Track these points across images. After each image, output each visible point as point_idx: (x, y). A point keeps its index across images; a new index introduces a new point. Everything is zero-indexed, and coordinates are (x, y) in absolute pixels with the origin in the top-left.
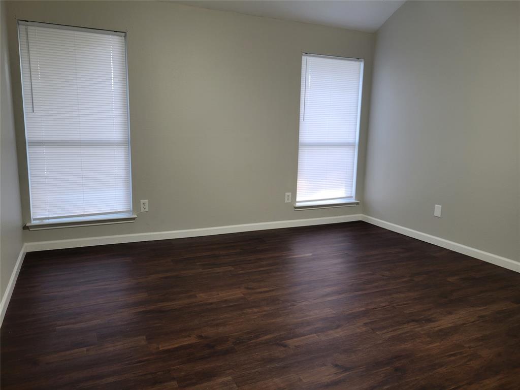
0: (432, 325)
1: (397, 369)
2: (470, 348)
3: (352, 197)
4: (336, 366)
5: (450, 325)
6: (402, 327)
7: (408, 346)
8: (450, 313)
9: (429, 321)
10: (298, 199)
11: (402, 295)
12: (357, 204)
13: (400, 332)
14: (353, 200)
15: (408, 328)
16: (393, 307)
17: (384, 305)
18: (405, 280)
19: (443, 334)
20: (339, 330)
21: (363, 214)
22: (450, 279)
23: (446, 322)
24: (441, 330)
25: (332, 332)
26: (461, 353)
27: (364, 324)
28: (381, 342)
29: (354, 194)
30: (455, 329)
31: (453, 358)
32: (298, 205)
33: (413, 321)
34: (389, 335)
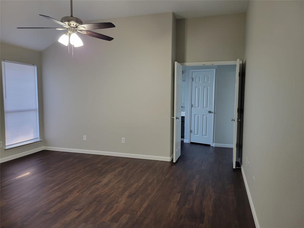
0: (101, 183)
1: (98, 202)
2: (116, 186)
3: (38, 138)
4: (76, 210)
5: (107, 181)
6: (91, 188)
7: (97, 193)
8: (105, 177)
9: (100, 182)
10: (6, 145)
11: (85, 177)
12: (41, 141)
13: (92, 190)
14: (38, 140)
15: (94, 187)
16: (84, 182)
17: (80, 183)
18: (82, 171)
19: (106, 185)
20: (68, 198)
21: (44, 146)
22: (98, 165)
23: (105, 180)
24: (105, 184)
25: (66, 200)
26: (115, 188)
27: (77, 192)
28: (87, 196)
29: (38, 136)
30: (109, 182)
31: (113, 191)
32: (7, 148)
33: (94, 184)
34: (89, 193)
